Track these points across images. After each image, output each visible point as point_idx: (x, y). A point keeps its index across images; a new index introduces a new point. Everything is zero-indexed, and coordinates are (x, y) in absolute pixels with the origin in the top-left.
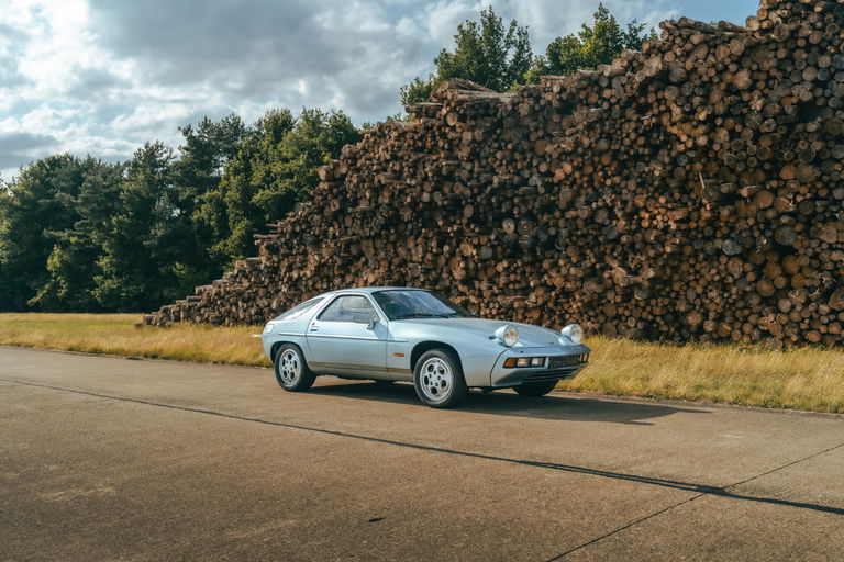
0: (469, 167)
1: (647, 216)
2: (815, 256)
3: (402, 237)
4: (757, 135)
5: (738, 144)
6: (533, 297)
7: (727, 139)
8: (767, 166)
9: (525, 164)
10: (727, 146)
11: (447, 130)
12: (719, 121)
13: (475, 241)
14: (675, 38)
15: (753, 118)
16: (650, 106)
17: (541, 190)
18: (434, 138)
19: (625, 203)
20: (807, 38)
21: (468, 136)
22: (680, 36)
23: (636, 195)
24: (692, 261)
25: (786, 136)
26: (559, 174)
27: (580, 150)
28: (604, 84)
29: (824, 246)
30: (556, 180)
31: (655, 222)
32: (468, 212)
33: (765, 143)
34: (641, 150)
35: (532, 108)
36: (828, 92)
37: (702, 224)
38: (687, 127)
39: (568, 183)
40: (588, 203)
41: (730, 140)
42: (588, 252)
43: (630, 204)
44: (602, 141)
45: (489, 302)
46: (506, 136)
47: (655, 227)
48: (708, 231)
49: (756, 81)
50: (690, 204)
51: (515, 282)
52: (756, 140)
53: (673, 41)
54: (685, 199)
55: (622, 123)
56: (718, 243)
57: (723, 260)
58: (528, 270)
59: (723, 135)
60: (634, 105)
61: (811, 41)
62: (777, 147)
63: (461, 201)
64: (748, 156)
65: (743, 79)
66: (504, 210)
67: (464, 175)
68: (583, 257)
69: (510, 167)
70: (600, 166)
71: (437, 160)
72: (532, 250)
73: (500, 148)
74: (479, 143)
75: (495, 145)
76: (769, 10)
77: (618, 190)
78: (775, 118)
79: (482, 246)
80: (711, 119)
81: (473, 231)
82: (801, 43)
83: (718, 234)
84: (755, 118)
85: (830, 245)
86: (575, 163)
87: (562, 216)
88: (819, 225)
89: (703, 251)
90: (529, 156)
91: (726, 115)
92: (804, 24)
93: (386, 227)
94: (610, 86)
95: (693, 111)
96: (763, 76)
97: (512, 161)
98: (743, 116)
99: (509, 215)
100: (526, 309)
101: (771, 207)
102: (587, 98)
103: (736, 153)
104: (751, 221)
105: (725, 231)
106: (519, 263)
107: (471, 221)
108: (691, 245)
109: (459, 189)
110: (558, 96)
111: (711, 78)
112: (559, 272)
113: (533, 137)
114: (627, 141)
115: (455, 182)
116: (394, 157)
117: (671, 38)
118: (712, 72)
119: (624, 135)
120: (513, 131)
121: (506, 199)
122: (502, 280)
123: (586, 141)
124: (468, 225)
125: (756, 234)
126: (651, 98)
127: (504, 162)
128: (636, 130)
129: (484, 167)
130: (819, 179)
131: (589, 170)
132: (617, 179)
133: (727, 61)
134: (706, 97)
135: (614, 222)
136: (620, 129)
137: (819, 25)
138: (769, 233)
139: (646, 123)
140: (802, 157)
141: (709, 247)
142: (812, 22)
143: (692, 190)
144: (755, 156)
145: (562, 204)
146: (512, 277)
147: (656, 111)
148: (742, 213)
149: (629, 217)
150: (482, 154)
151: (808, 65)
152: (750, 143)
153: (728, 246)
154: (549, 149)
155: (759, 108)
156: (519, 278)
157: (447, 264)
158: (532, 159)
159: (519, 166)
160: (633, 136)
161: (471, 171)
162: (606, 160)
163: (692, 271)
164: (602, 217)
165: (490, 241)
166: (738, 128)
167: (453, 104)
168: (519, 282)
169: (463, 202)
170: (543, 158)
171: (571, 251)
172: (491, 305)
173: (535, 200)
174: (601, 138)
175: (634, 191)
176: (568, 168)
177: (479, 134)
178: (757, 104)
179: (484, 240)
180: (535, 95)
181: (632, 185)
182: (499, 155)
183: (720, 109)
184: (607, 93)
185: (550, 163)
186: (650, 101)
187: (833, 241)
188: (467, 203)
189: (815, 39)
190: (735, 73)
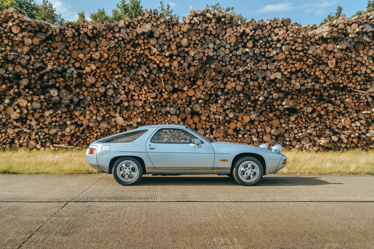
0: (27, 57)
1: (136, 94)
2: (208, 116)
4: (190, 65)
5: (182, 68)
6: (68, 130)
7: (177, 65)
8: (192, 79)
9: (66, 61)
10: (177, 68)
11: (12, 35)
12: (174, 58)
13: (30, 99)
14: (152, 17)
15: (189, 59)
16: (140, 45)
17: (75, 76)
19: (124, 87)
20: (211, 31)
21: (28, 41)
22: (155, 17)
23: (130, 84)
24: (155, 116)
25: (201, 68)
26: (88, 69)
27: (102, 59)
28: (117, 30)
29: (212, 113)
30: (84, 72)
31: (141, 97)
32: (25, 82)
33: (192, 69)
34: (134, 64)
35: (74, 34)
36: (218, 54)
37: (162, 100)
38: (160, 58)
39: (92, 74)
40: (104, 85)
41: (179, 66)
42: (101, 109)
43: (127, 88)
44: (115, 57)
45: (38, 132)
46: (54, 45)
47: (141, 100)
48: (164, 103)
49: (189, 44)
50: (156, 91)
51: (56, 121)
52: (188, 68)
53: (151, 18)
54: (154, 88)
55: (125, 50)
56: (168, 109)
57: (169, 116)
58: (64, 116)
59: (175, 64)
60: (131, 43)
61: (212, 33)
62: (197, 71)
63: (21, 75)
64: (186, 74)
65: (185, 42)
66: (50, 84)
67: (24, 62)
68: (98, 111)
69: (56, 62)
70: (111, 68)
71: (5, 51)
72: (68, 106)
73: (49, 51)
74: (35, 46)
75: (46, 49)
76: (193, 16)
77: (120, 81)
78: (198, 60)
79: (34, 101)
80: (171, 56)
81: (28, 93)
82: (208, 33)
83: (168, 105)
84: (190, 59)
85: (214, 112)
86: (97, 65)
87: (86, 90)
88: (210, 104)
89: (160, 112)
90: (68, 57)
91: (178, 56)
92: (210, 25)
94: (119, 32)
95: (162, 51)
96: (193, 42)
97: (58, 59)
98: (184, 57)
99: (53, 86)
100: (63, 136)
101: (194, 96)
102: (105, 35)
103: (181, 72)
104: (184, 101)
105: (171, 104)
106: (60, 112)
107: (26, 87)
108: (155, 109)
109: (19, 69)
110: (91, 31)
111: (171, 38)
112: (85, 117)
113: (70, 48)
114: (128, 59)
115: (16, 65)
117: (150, 17)
118: (172, 36)
119: (126, 56)
120: (59, 44)
121: (53, 78)
122: (48, 121)
123: (106, 56)
124: (24, 89)
125: (185, 106)
126: (141, 42)
127: (53, 58)
128: (132, 54)
129: (37, 59)
130: (213, 87)
131: (104, 69)
132: (121, 76)
133: (179, 33)
134: (169, 46)
135: (119, 96)
136: (124, 53)
137: (215, 27)
138: (191, 106)
139: (138, 52)
140: (207, 77)
141: (163, 110)
142: (212, 25)
143: (157, 85)
144: (188, 74)
145: (88, 85)
146: (54, 119)
147: (143, 48)
148: (180, 97)
149: (127, 94)
150: (37, 52)
151: (211, 42)
152: (186, 69)
153: (172, 110)
154: (81, 56)
155: (193, 55)
156: (58, 119)
157: (4, 110)
158: (70, 60)
159: (61, 62)
160: (131, 57)
161: (29, 61)
162: (114, 66)
163: (154, 120)
164: (110, 92)
165: (40, 99)
166: (182, 62)
167: (17, 21)
168: (58, 122)
169: (22, 77)
170: (76, 60)
171: (91, 108)
172: (40, 134)
173: (72, 81)
174: (114, 55)
175: (129, 82)
176: (94, 67)
177: (36, 41)
178: (192, 53)
179: (36, 98)
180: (76, 27)
181: (128, 79)
182: (49, 54)
183: (175, 52)
184: (117, 35)
185: (81, 63)
186: (140, 43)
187: (215, 111)
188: (25, 78)
189: (214, 32)
190: (181, 39)
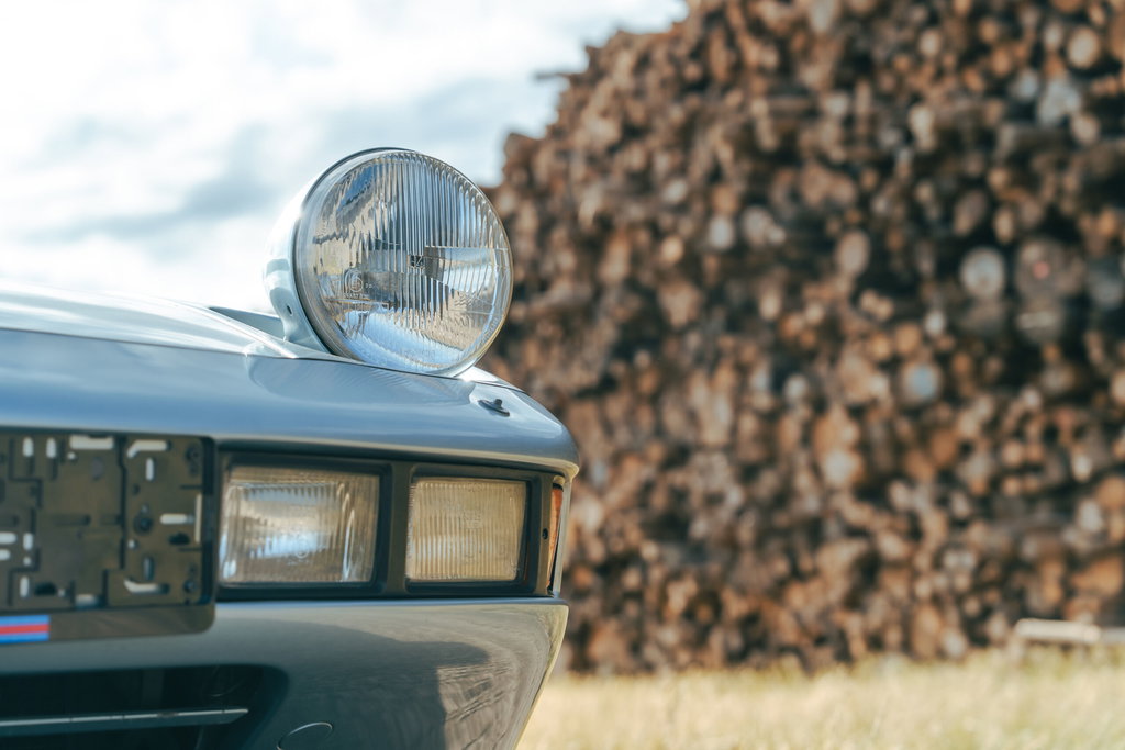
0: (839, 106)
3: (672, 379)
6: (1090, 517)
9: (1022, 50)
13: (881, 348)
17: (1085, 129)
18: (731, 42)
32: (853, 254)
45: (942, 551)
51: (1026, 469)
58: (1067, 419)
63: (825, 223)
66: (963, 224)
67: (826, 135)
69: (970, 75)
79: (903, 360)
93: (623, 350)
97: (975, 52)
99: (983, 236)
100: (1071, 560)
106: (1032, 401)
107: (862, 281)
109: (819, 186)
115: (802, 164)
116: (632, 133)
121: (966, 183)
122: (976, 471)
124: (855, 298)
127: (949, 63)
146: (1013, 454)
156: (1035, 452)
157: (804, 441)
158: (1040, 29)
159: (1001, 63)
161: (849, 119)
165: (926, 339)
168: (1038, 467)
169: (833, 227)
172: (951, 560)
173: (1063, 167)
179: (907, 338)
188: (846, 228)
